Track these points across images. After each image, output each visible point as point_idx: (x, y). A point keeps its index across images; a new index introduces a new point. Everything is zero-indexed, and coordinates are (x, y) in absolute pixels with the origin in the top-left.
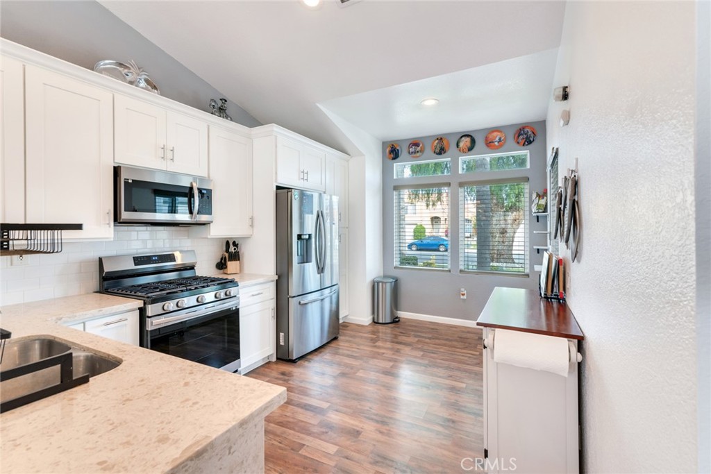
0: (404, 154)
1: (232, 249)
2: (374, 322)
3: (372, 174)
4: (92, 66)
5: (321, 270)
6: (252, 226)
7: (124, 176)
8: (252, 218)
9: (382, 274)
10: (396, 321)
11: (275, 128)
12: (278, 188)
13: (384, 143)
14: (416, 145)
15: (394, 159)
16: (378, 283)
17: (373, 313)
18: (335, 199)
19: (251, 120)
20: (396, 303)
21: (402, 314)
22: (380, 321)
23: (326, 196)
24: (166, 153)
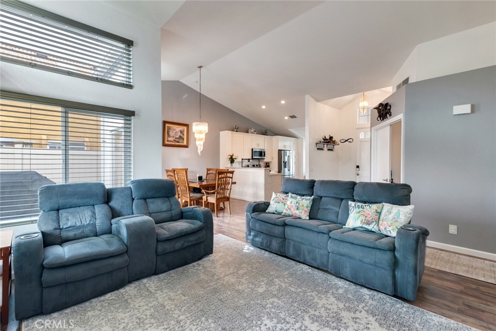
5: (289, 170)
6: (272, 159)
7: (254, 150)
11: (278, 136)
12: (279, 150)
23: (291, 152)
24: (258, 145)
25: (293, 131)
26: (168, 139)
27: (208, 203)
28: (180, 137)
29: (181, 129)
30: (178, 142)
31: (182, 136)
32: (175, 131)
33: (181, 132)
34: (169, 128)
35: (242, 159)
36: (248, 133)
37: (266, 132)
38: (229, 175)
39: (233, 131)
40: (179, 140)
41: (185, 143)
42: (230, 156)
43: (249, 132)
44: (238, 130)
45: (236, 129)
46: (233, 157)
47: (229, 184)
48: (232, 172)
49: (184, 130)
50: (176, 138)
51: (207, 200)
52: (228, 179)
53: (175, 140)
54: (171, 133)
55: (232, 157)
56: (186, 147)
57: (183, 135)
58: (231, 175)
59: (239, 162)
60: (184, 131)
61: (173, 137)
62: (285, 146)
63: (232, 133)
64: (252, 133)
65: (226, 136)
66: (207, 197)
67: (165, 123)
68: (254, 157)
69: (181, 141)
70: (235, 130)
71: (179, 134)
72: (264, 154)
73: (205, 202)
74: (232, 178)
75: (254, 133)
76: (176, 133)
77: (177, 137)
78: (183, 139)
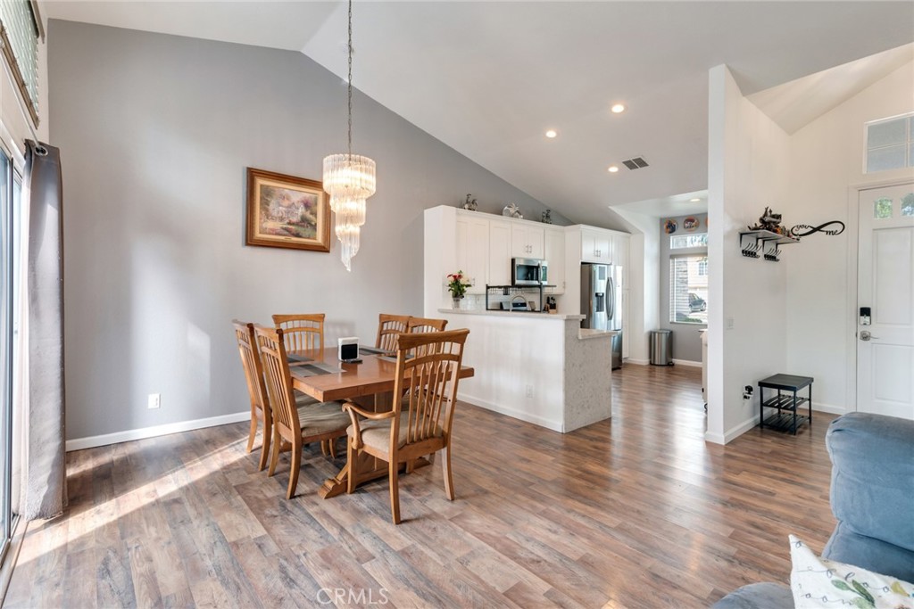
0: (680, 228)
1: (551, 302)
2: (651, 364)
3: (650, 247)
4: (500, 213)
5: (610, 317)
6: (564, 287)
7: (517, 263)
8: (564, 283)
9: (659, 328)
10: (670, 365)
11: (582, 226)
12: (582, 263)
13: (661, 220)
14: (692, 221)
15: (671, 232)
16: (655, 333)
17: (650, 357)
18: (619, 269)
19: (568, 221)
20: (670, 351)
21: (677, 361)
22: (657, 363)
23: (612, 267)
24: (529, 249)
25: (620, 211)
26: (264, 225)
27: (366, 455)
28: (304, 220)
29: (308, 195)
30: (298, 235)
31: (311, 217)
32: (286, 203)
33: (307, 205)
34: (267, 192)
35: (488, 287)
36: (501, 214)
37: (548, 217)
38: (447, 347)
39: (462, 207)
40: (300, 230)
41: (319, 240)
42: (452, 279)
43: (504, 213)
44: (473, 206)
45: (471, 204)
46: (462, 281)
47: (449, 378)
48: (460, 337)
49: (316, 199)
50: (290, 223)
51: (361, 444)
52: (445, 363)
53: (286, 229)
54: (274, 207)
55: (457, 279)
56: (323, 249)
57: (314, 214)
58: (456, 349)
59: (477, 296)
60: (316, 204)
61: (282, 219)
62: (598, 254)
63: (458, 214)
64: (512, 216)
65: (441, 223)
66: (360, 433)
67: (252, 174)
68: (517, 282)
69: (306, 231)
70: (466, 206)
71: (301, 211)
72: (545, 274)
73: (354, 452)
74: (458, 358)
75: (517, 217)
76: (289, 207)
77: (295, 219)
78: (314, 227)
